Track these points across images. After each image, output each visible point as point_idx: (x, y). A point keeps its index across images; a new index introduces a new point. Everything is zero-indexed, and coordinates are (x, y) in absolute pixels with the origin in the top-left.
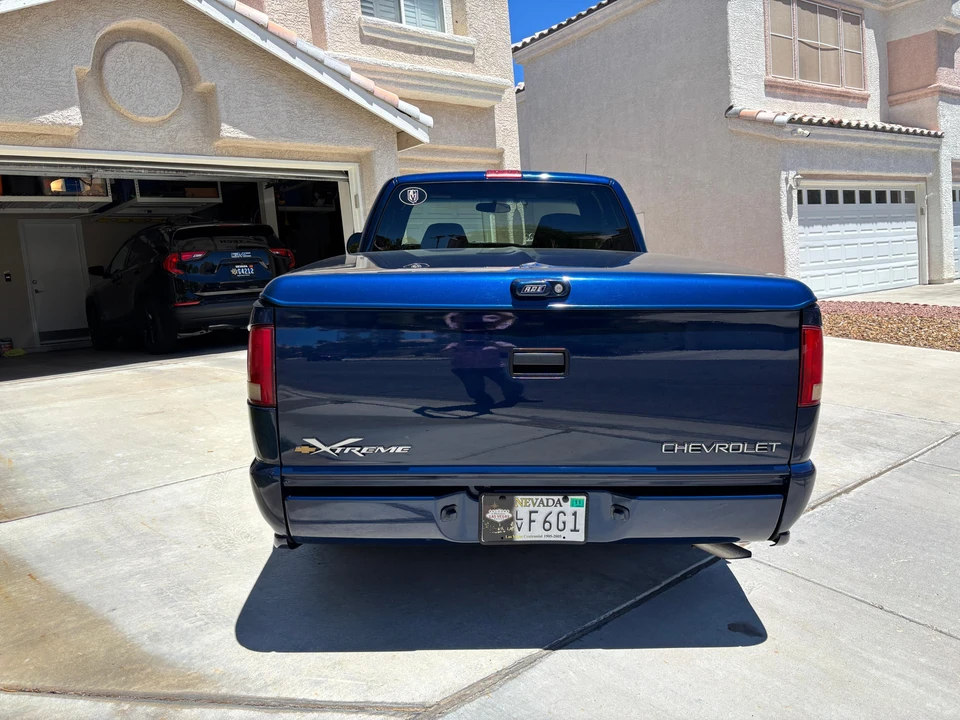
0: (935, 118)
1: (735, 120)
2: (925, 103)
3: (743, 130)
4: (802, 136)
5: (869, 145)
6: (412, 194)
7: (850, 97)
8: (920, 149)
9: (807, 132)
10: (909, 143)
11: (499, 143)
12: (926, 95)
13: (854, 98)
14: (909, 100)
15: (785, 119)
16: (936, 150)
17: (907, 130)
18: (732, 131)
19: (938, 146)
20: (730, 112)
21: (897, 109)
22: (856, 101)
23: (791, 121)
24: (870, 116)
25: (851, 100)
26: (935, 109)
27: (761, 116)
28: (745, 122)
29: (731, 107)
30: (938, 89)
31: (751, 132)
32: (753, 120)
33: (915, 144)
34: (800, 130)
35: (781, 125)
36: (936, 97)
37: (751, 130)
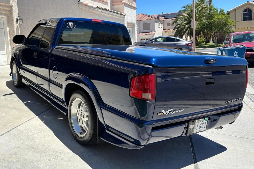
0: (123, 10)
1: (81, 5)
2: (121, 6)
3: (83, 8)
4: (100, 12)
5: (112, 16)
6: (71, 25)
7: (104, 2)
8: (121, 18)
9: (101, 11)
10: (119, 17)
11: (11, 3)
12: (121, 4)
13: (105, 2)
14: (117, 5)
15: (96, 6)
16: (123, 19)
17: (118, 13)
18: (80, 8)
19: (124, 18)
20: (79, 2)
21: (114, 6)
22: (106, 3)
23: (97, 7)
24: (108, 7)
25: (105, 3)
26: (123, 8)
27: (89, 5)
28: (84, 6)
29: (79, 1)
30: (124, 3)
31: (86, 9)
32: (86, 5)
33: (120, 17)
34: (99, 10)
35: (95, 8)
36: (124, 5)
37: (86, 8)
